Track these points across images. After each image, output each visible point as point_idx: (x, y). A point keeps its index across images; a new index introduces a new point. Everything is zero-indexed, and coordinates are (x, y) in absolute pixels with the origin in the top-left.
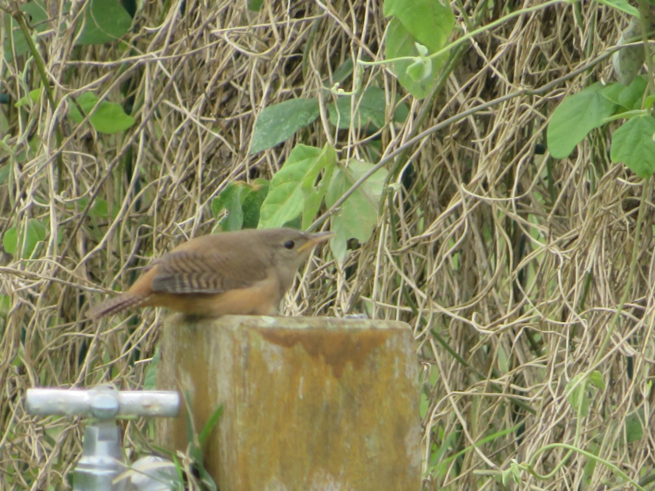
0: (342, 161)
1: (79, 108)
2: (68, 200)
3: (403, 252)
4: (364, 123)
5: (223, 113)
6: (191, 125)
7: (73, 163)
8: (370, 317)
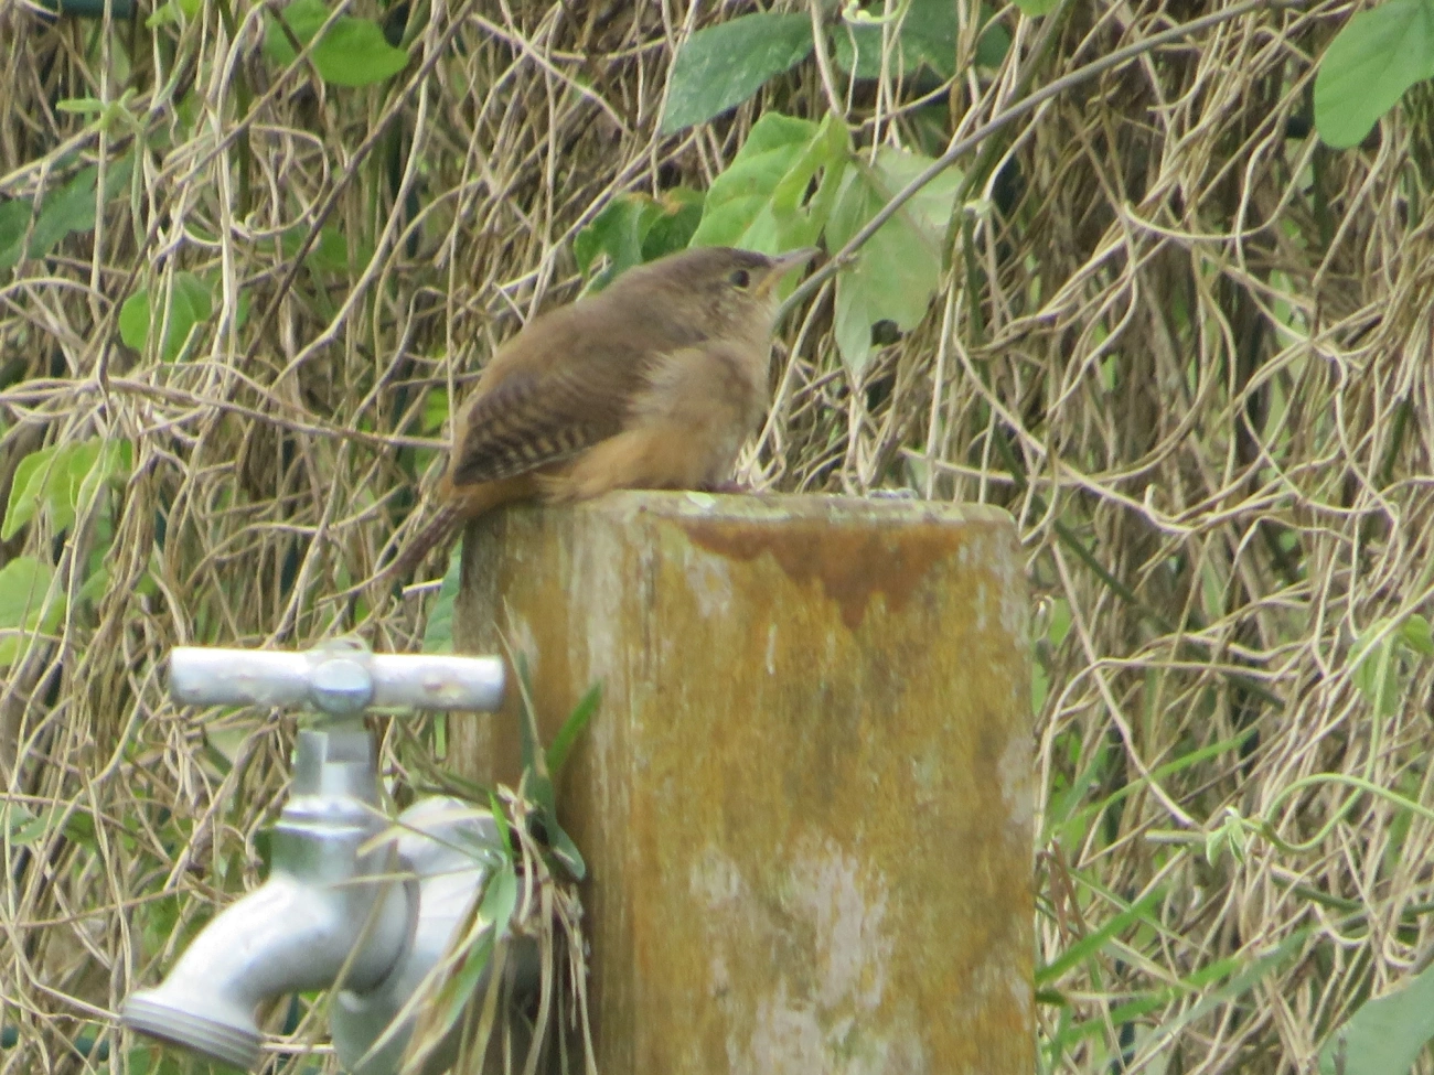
0: (863, 151)
1: (287, 30)
2: (261, 232)
3: (995, 352)
4: (912, 68)
5: (601, 43)
6: (531, 68)
7: (273, 153)
8: (922, 496)
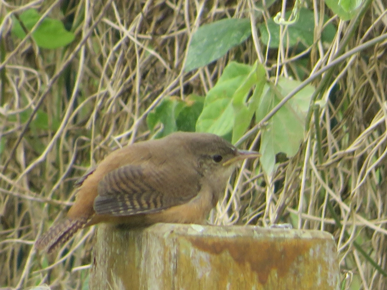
0: (272, 79)
1: (22, 24)
2: (11, 112)
3: (328, 166)
4: (294, 43)
5: (158, 31)
6: (128, 42)
7: (16, 77)
8: (294, 227)
